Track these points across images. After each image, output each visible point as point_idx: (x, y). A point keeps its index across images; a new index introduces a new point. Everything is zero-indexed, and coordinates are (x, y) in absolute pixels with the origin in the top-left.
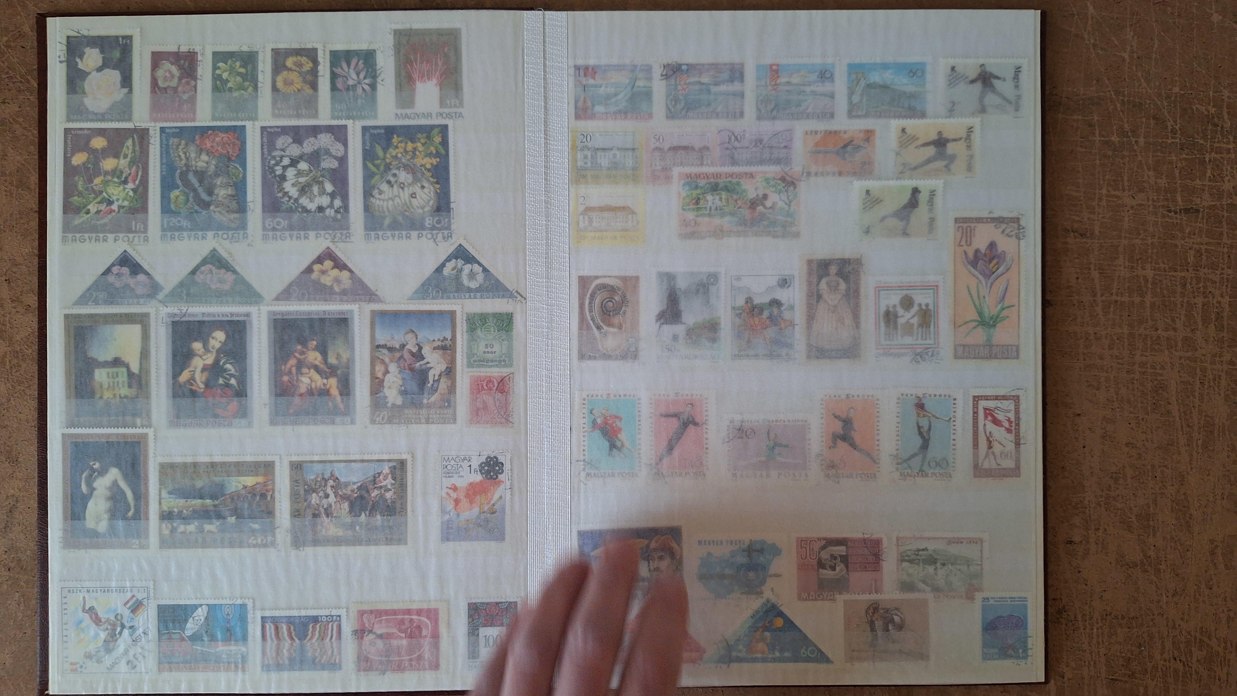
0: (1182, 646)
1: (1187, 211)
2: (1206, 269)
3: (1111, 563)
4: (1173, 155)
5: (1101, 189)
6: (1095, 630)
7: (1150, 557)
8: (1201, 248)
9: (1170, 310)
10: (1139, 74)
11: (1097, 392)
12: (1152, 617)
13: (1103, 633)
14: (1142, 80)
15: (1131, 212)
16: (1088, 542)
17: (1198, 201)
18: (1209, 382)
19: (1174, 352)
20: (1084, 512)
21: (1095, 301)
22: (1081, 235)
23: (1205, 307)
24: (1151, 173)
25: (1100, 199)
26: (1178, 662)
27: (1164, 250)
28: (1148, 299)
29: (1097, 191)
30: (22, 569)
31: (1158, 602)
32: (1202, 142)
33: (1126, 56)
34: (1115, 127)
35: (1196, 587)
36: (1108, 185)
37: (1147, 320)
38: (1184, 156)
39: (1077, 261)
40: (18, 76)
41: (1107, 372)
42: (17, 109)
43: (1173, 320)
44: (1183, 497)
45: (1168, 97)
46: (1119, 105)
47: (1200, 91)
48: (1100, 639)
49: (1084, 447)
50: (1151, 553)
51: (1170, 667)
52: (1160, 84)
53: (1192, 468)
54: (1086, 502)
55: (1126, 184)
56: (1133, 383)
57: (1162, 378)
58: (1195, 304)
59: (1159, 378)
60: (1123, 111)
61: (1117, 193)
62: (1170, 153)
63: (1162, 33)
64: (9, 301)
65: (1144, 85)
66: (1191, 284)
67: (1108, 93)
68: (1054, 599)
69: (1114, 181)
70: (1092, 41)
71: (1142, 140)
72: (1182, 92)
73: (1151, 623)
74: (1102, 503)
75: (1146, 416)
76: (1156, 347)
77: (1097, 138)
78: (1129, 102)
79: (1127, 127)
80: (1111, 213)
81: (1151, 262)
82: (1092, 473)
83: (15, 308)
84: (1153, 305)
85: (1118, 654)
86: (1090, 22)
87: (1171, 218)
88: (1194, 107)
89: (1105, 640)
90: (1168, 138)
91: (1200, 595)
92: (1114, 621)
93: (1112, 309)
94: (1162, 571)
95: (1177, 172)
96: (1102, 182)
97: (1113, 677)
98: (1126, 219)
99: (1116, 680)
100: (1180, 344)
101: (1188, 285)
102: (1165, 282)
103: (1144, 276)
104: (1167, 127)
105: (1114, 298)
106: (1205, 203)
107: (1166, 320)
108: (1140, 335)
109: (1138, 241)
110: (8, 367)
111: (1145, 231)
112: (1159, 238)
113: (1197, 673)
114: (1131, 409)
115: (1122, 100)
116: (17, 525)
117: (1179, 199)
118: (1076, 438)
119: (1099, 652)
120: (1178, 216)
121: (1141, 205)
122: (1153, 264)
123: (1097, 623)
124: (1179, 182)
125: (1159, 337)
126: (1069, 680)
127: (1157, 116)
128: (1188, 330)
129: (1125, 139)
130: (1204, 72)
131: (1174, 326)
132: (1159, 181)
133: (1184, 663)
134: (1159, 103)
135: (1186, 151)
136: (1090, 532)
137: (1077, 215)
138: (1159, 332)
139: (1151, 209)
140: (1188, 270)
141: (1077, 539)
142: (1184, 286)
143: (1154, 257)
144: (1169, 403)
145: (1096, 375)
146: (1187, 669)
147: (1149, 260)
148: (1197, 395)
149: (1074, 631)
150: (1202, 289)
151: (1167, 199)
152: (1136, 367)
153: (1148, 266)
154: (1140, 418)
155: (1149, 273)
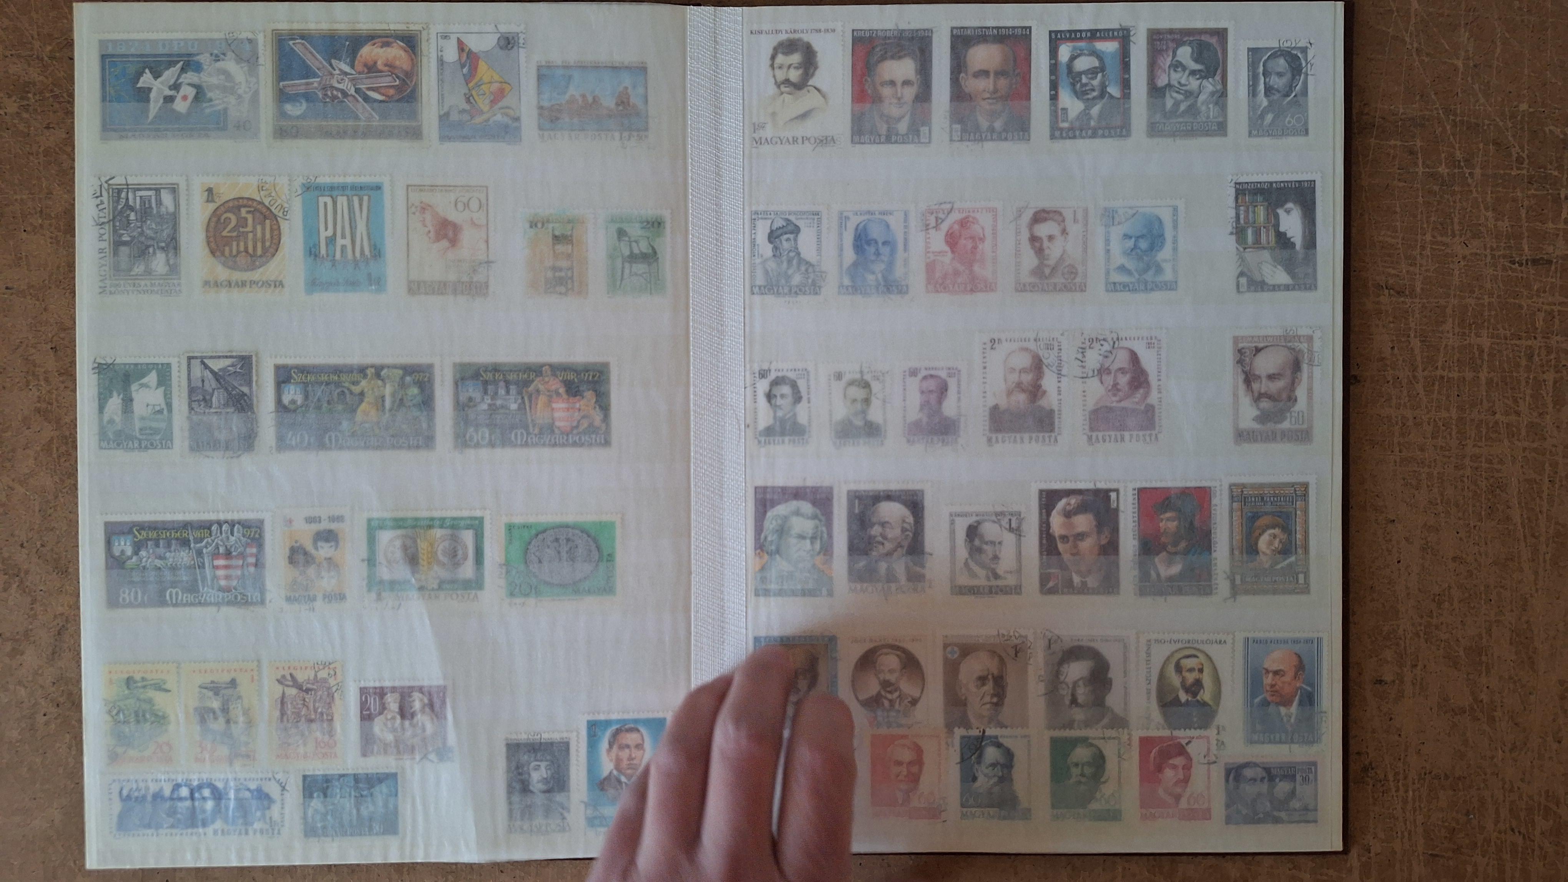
0: (1523, 815)
1: (1535, 262)
2: (1559, 336)
3: (1431, 709)
4: (1518, 190)
5: (1425, 235)
6: (1411, 793)
7: (1481, 701)
8: (1553, 310)
9: (1511, 389)
10: (1476, 87)
11: (1416, 492)
12: (1483, 777)
13: (1420, 796)
14: (1480, 95)
15: (1462, 263)
16: (1402, 682)
17: (1550, 249)
18: (1561, 481)
19: (1516, 442)
20: (1398, 644)
21: (1414, 377)
22: (1398, 293)
23: (1558, 385)
24: (1490, 214)
25: (1423, 248)
26: (1517, 834)
27: (1504, 312)
28: (1483, 375)
29: (1419, 237)
30: (73, 704)
31: (1492, 758)
32: (1556, 173)
33: (1460, 63)
34: (1443, 155)
35: (1540, 740)
36: (1433, 229)
37: (1482, 400)
38: (1533, 191)
39: (1392, 325)
40: (65, 95)
41: (1429, 467)
42: (64, 136)
43: (1515, 401)
44: (1525, 626)
45: (1513, 116)
46: (1448, 127)
47: (1556, 108)
48: (1417, 804)
49: (1399, 562)
50: (1484, 697)
51: (1506, 841)
52: (1503, 100)
53: (1537, 590)
54: (1401, 632)
55: (1457, 227)
56: (1462, 481)
57: (1501, 475)
58: (1544, 381)
59: (1496, 475)
60: (1454, 135)
61: (1445, 239)
62: (1514, 188)
63: (1507, 35)
64: (56, 374)
65: (1482, 100)
66: (1539, 355)
67: (1435, 112)
68: (1358, 753)
69: (1441, 224)
70: (1415, 45)
71: (1478, 171)
72: (1531, 110)
73: (1482, 785)
74: (1422, 634)
75: (1479, 524)
76: (1494, 436)
77: (1420, 170)
78: (1462, 122)
79: (1458, 155)
80: (1437, 265)
81: (1488, 328)
82: (1408, 594)
83: (63, 382)
84: (1490, 382)
85: (1440, 823)
86: (1413, 21)
87: (1514, 271)
88: (1547, 129)
89: (1422, 806)
90: (1512, 169)
91: (1546, 750)
92: (1435, 781)
93: (1436, 387)
94: (1497, 719)
95: (1523, 212)
96: (1425, 226)
97: (1434, 852)
98: (1457, 272)
99: (1437, 856)
100: (1523, 432)
101: (1536, 357)
102: (1505, 353)
103: (1478, 345)
104: (1510, 155)
105: (1439, 372)
106: (1558, 252)
107: (1506, 401)
108: (1472, 420)
109: (1472, 301)
110: (55, 456)
111: (1481, 287)
112: (1499, 296)
113: (1541, 848)
114: (1460, 514)
115: (1454, 120)
116: (67, 651)
117: (1526, 247)
118: (1388, 550)
119: (1415, 820)
120: (1523, 268)
121: (1476, 254)
122: (1491, 330)
123: (1414, 783)
124: (1526, 224)
125: (1496, 423)
126: (1376, 855)
127: (1499, 141)
128: (1535, 414)
129: (1456, 171)
130: (1560, 84)
131: (1516, 408)
132: (1500, 223)
133: (1524, 835)
134: (1501, 124)
135: (1535, 186)
136: (1405, 669)
137: (1394, 268)
138: (1498, 416)
139: (1489, 259)
140: (1535, 338)
141: (1388, 678)
142: (1530, 357)
143: (1492, 320)
144: (1509, 507)
145: (1415, 471)
146: (1528, 843)
147: (1486, 324)
148: (1545, 495)
149: (1383, 793)
150: (1553, 362)
151: (1510, 247)
152: (1467, 461)
153: (1484, 333)
154: (1472, 525)
155: (1485, 342)
